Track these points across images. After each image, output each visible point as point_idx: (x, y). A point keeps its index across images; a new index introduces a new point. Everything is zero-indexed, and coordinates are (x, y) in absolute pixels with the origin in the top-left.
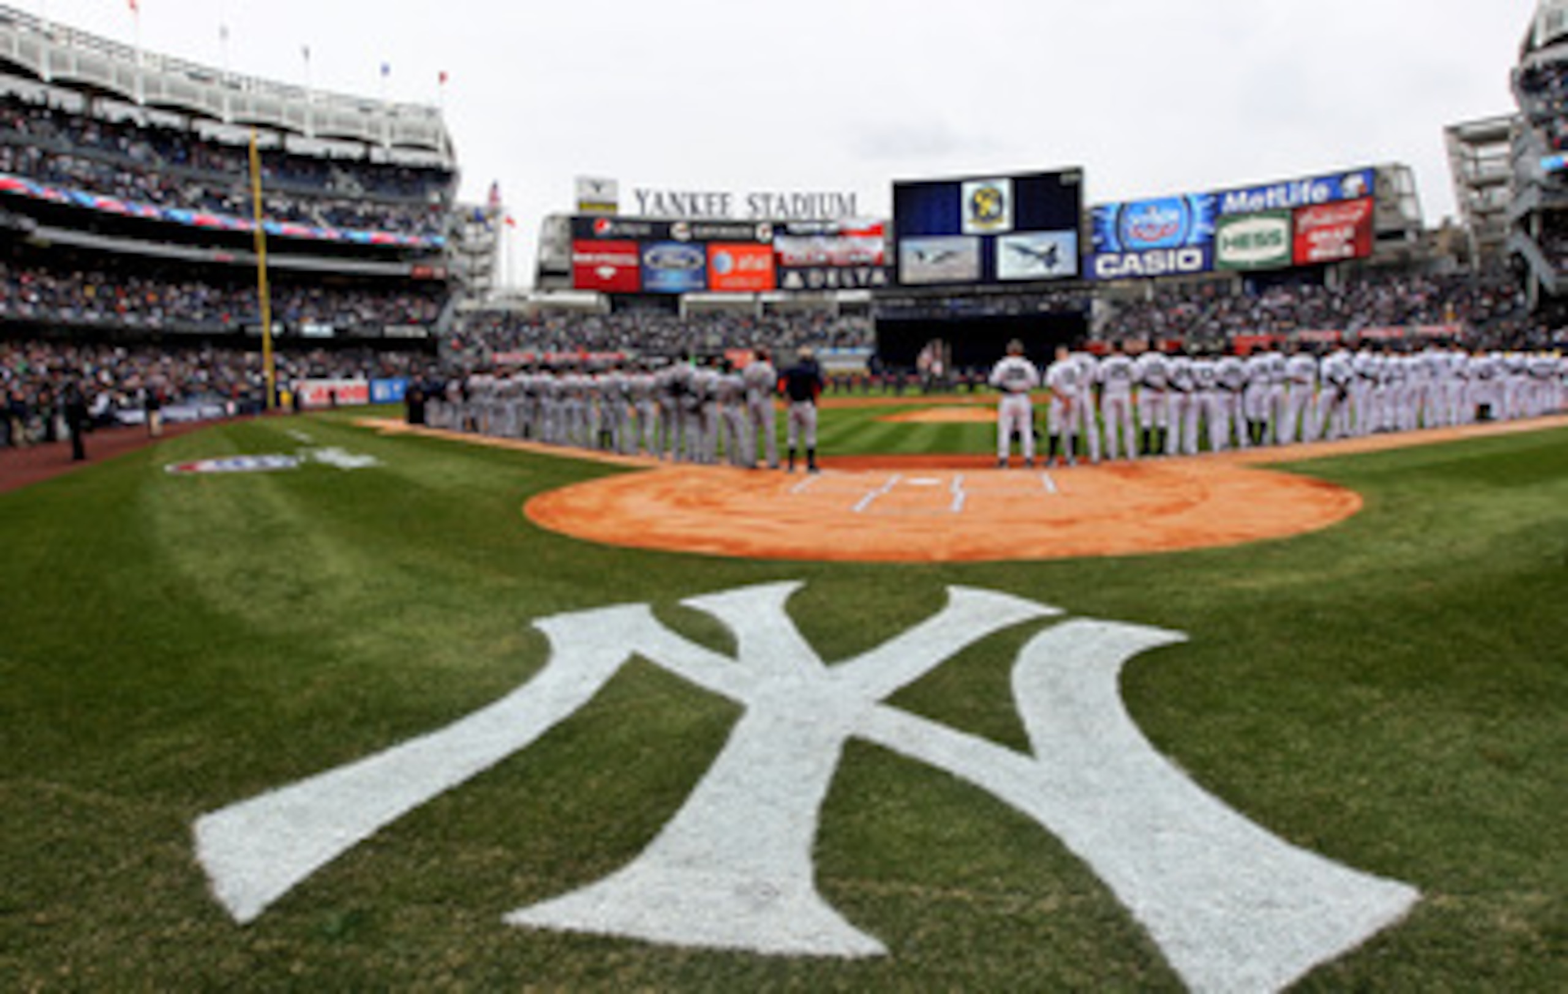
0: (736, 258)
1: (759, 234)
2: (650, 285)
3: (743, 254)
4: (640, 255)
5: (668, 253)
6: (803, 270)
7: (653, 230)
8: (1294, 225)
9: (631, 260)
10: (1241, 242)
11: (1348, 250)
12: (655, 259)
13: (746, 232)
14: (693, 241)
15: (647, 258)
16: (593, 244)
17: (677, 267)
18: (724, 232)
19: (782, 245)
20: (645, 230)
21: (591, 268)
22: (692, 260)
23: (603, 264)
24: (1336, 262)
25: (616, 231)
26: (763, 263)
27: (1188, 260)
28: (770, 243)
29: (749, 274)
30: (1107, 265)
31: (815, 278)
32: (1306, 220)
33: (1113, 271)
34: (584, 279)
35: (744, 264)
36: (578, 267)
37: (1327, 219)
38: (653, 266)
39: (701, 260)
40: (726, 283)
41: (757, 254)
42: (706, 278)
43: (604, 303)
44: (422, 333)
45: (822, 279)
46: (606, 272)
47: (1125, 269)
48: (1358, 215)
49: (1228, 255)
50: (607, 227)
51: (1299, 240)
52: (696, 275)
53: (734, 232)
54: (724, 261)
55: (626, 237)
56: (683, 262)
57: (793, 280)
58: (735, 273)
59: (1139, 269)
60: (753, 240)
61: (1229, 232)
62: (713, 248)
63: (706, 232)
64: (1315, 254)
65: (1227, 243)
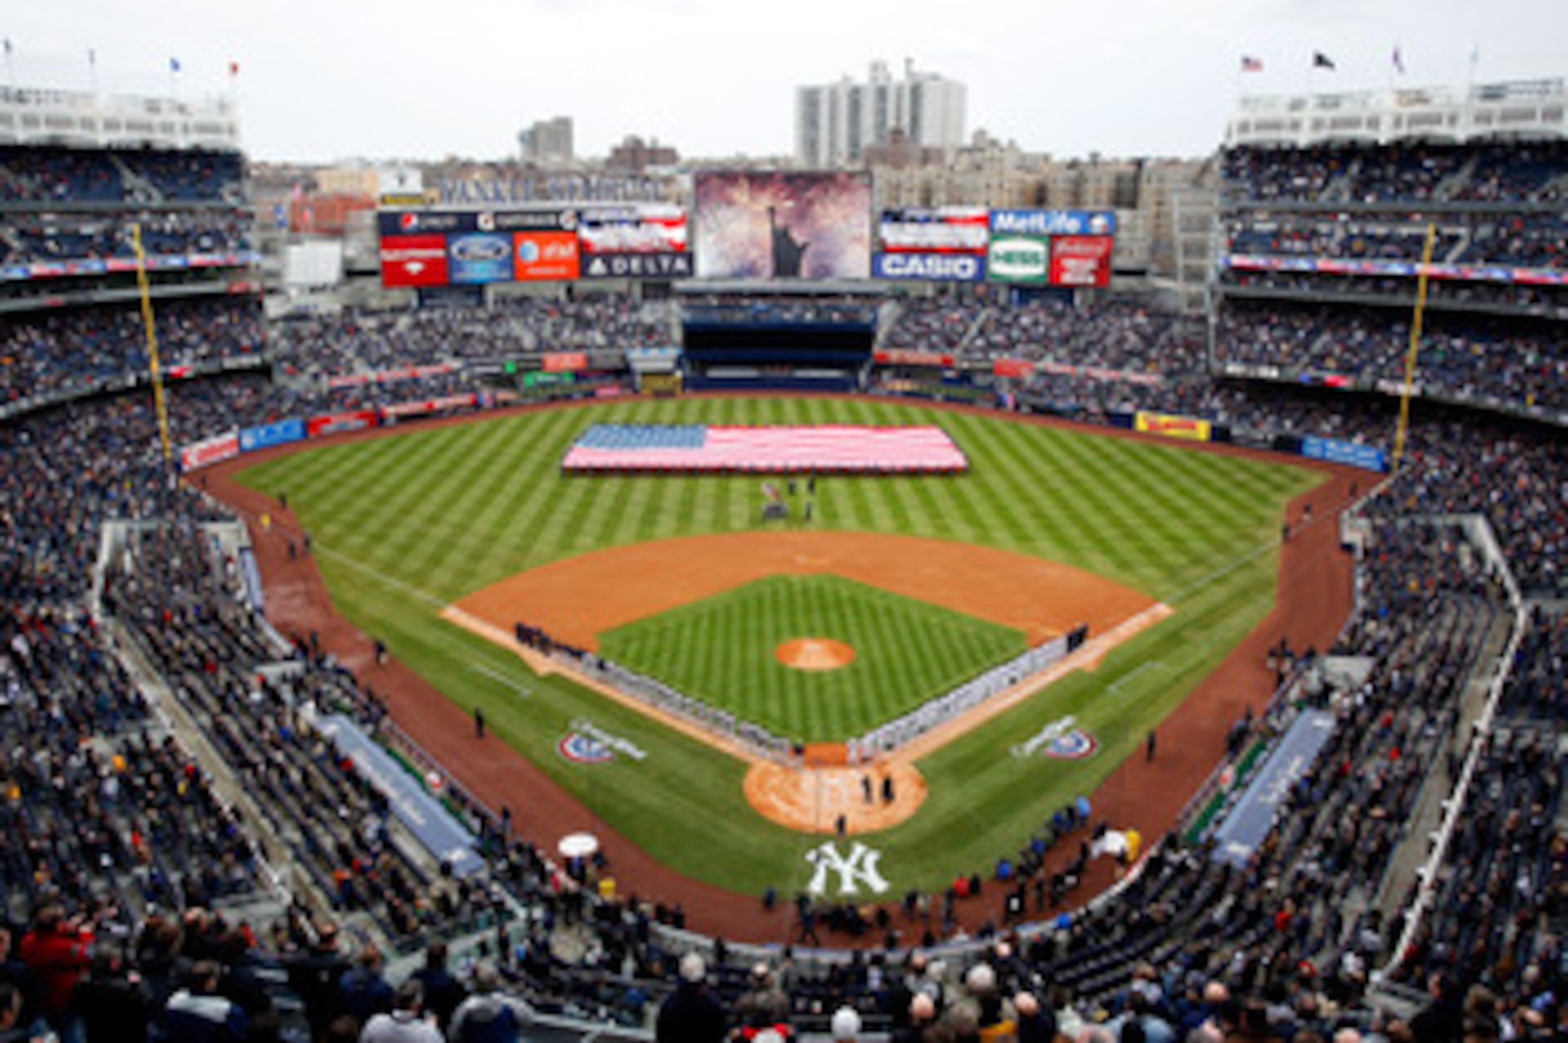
0: (542, 245)
1: (563, 220)
2: (459, 277)
3: (548, 243)
4: (445, 246)
5: (475, 244)
6: (607, 256)
7: (460, 222)
8: (1051, 248)
9: (440, 253)
10: (1008, 258)
11: (1091, 280)
12: (462, 251)
13: (552, 220)
14: (499, 230)
15: (454, 250)
16: (401, 240)
17: (483, 258)
18: (530, 221)
19: (586, 233)
20: (450, 222)
21: (398, 265)
22: (498, 251)
23: (412, 259)
24: (1084, 286)
25: (424, 226)
26: (567, 251)
27: (964, 267)
28: (574, 231)
29: (555, 262)
30: (894, 266)
31: (619, 264)
32: (1061, 247)
33: (898, 271)
34: (393, 275)
35: (550, 251)
36: (386, 265)
37: (1077, 248)
38: (459, 258)
39: (506, 249)
40: (532, 271)
41: (564, 242)
42: (514, 266)
43: (412, 297)
44: (256, 360)
45: (625, 266)
46: (415, 268)
47: (908, 271)
48: (1100, 250)
49: (998, 268)
50: (414, 221)
51: (1054, 265)
52: (502, 265)
53: (540, 221)
54: (530, 250)
55: (431, 230)
56: (490, 253)
57: (597, 267)
58: (541, 262)
59: (921, 270)
60: (558, 228)
61: (1000, 247)
62: (518, 235)
63: (509, 221)
64: (1067, 278)
65: (998, 257)
